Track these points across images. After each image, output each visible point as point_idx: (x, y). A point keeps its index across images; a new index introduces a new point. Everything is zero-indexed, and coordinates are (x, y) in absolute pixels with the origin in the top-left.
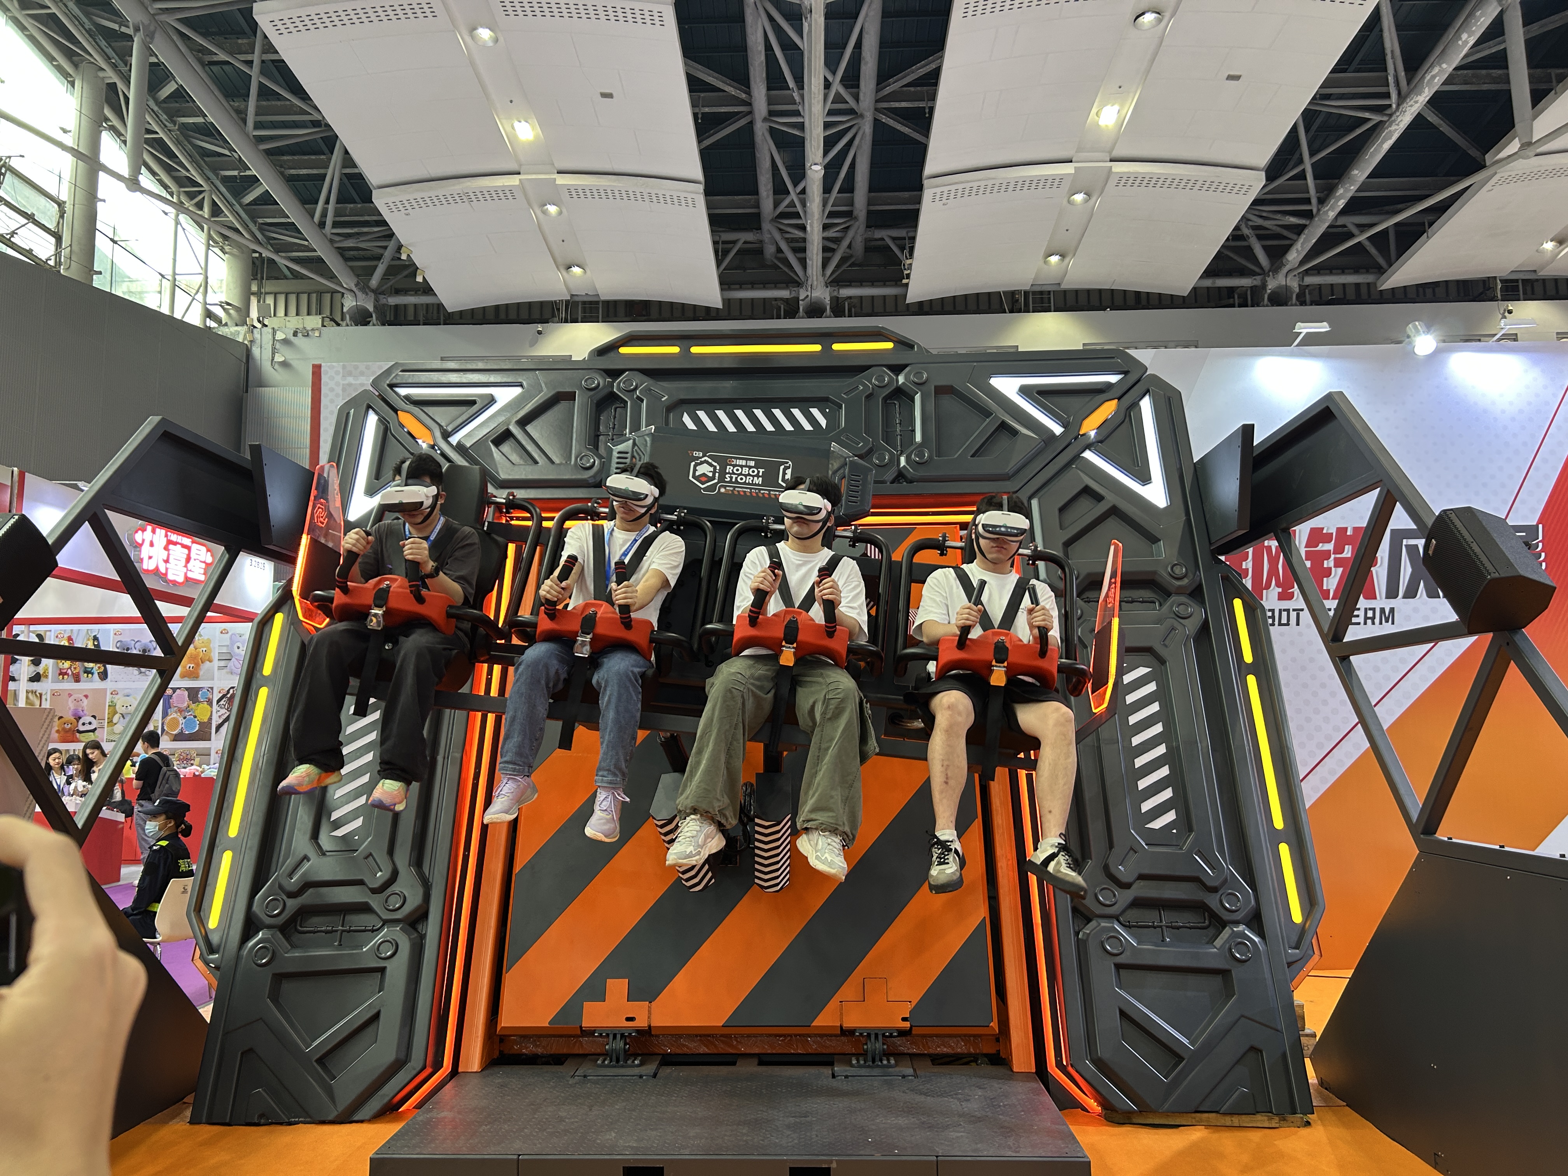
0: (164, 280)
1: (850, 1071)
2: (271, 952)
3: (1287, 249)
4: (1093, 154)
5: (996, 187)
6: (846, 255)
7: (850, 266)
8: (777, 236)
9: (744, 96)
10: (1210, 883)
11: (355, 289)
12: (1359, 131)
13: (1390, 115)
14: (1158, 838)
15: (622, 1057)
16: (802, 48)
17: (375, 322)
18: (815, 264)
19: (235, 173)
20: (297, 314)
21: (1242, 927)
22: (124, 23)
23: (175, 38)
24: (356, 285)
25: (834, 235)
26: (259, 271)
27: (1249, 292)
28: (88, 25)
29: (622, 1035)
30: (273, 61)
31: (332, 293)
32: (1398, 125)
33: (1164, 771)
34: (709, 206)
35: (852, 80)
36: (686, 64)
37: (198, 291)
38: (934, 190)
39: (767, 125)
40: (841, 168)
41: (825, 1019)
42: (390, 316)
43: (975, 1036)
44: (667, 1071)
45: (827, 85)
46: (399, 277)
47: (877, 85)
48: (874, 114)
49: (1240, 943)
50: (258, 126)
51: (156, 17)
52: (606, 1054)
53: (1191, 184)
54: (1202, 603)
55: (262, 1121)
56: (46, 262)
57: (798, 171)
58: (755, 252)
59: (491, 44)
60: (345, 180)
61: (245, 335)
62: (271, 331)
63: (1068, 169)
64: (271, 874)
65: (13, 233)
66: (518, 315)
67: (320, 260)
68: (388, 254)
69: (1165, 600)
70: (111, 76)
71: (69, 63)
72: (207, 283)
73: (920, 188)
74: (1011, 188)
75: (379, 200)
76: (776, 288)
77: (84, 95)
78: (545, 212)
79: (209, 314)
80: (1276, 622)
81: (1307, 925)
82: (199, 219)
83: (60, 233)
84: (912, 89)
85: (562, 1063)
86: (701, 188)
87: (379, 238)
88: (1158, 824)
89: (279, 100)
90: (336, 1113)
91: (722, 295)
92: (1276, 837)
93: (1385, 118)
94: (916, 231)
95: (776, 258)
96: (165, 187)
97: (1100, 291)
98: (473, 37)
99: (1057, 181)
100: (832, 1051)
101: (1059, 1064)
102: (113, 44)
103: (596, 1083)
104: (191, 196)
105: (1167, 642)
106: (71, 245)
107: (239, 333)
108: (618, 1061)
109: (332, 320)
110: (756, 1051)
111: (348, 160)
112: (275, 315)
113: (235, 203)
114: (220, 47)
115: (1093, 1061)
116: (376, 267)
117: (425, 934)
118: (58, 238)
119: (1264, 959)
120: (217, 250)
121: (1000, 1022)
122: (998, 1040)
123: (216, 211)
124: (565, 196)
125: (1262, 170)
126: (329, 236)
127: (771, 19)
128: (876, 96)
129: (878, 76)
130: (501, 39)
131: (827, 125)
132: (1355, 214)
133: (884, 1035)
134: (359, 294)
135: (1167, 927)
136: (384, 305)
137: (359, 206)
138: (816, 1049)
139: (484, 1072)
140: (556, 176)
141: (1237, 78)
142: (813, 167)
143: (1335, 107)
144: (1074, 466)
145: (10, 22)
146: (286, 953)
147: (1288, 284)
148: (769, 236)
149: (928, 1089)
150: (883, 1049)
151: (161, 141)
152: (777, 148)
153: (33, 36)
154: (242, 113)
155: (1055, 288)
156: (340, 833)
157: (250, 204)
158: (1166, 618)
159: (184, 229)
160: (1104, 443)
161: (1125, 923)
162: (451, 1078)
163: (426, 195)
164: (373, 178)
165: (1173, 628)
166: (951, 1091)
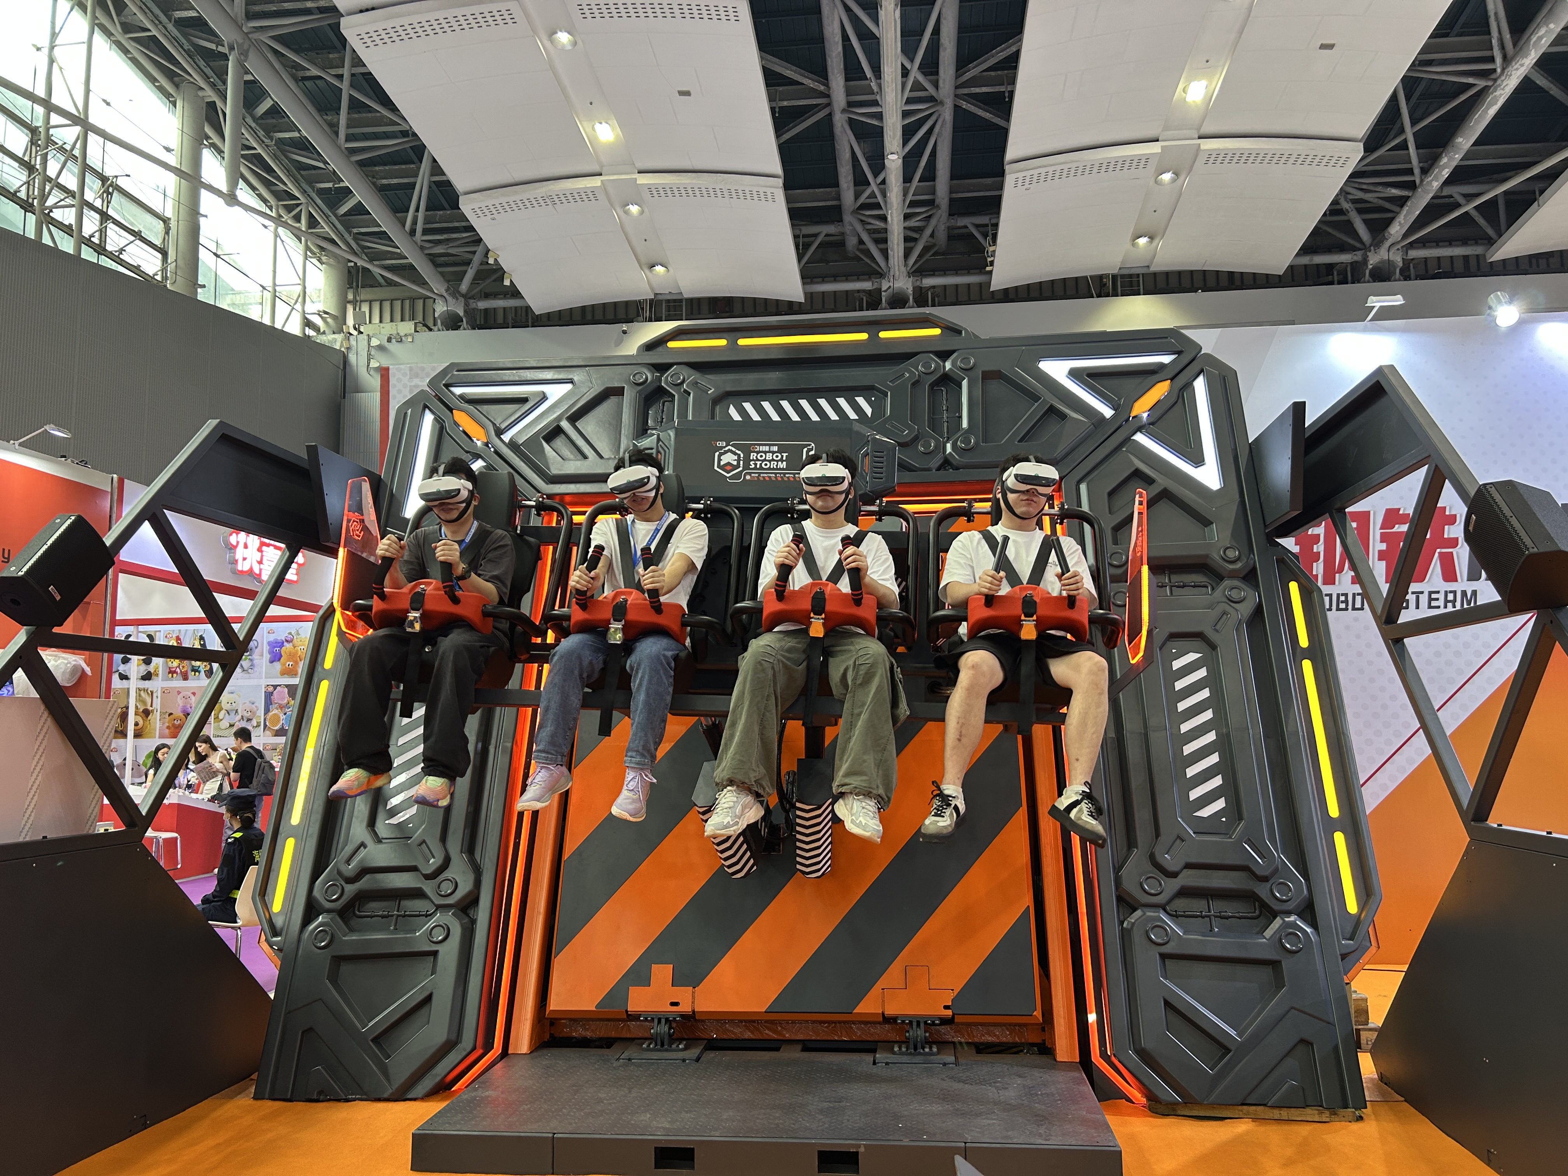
0: (265, 291)
1: (891, 1058)
2: (330, 935)
3: (1389, 222)
4: (1180, 132)
5: (1080, 170)
6: (927, 244)
7: (933, 255)
8: (859, 228)
9: (822, 88)
10: (1259, 872)
11: (445, 294)
12: (1463, 97)
13: (1495, 80)
14: (1206, 827)
15: (666, 1042)
16: (878, 36)
17: (465, 326)
18: (896, 254)
19: (330, 185)
20: (392, 321)
21: (1292, 918)
22: (220, 43)
23: (269, 55)
24: (447, 291)
25: (917, 224)
26: (354, 280)
27: (1349, 269)
28: (187, 46)
29: (667, 1020)
30: (363, 74)
31: (425, 299)
32: (1503, 89)
33: (1214, 759)
34: (788, 200)
35: (930, 67)
36: (762, 58)
37: (297, 301)
38: (1016, 175)
39: (846, 116)
40: (921, 157)
41: (868, 1006)
42: (480, 320)
43: (1020, 1025)
44: (711, 1055)
45: (905, 73)
46: (488, 281)
47: (957, 71)
48: (955, 101)
49: (1291, 934)
50: (349, 138)
51: (250, 36)
52: (651, 1039)
53: (1284, 158)
54: (1256, 587)
55: (322, 1098)
56: (153, 278)
57: (878, 163)
58: (836, 244)
59: (569, 47)
60: (434, 187)
61: (342, 342)
62: (366, 337)
63: (1154, 148)
64: (331, 861)
65: (122, 250)
66: (604, 315)
67: (412, 267)
68: (476, 259)
69: (1218, 584)
70: (210, 95)
71: (170, 84)
72: (305, 293)
73: (1002, 174)
74: (1095, 170)
75: (466, 206)
76: (858, 280)
77: (185, 114)
78: (627, 212)
79: (308, 323)
80: (1350, 607)
81: (1363, 915)
82: (298, 233)
83: (166, 249)
84: (993, 73)
85: (609, 1047)
86: (780, 182)
87: (467, 244)
88: (1206, 812)
89: (370, 112)
90: (391, 1091)
91: (804, 289)
92: (1331, 826)
93: (1490, 83)
94: (998, 217)
95: (858, 249)
96: (265, 201)
97: (1192, 272)
98: (552, 42)
99: (1143, 161)
100: (876, 1038)
101: (1104, 1055)
102: (211, 64)
103: (639, 1066)
104: (289, 209)
105: (1218, 627)
106: (176, 261)
107: (336, 341)
108: (662, 1045)
109: (425, 325)
110: (801, 1037)
111: (436, 168)
112: (370, 322)
113: (331, 214)
114: (311, 61)
115: (1136, 1052)
116: (465, 272)
117: (476, 920)
118: (164, 253)
119: (1316, 950)
120: (315, 261)
121: (1043, 1012)
122: (1043, 1030)
123: (313, 223)
124: (646, 195)
125: (1360, 141)
126: (419, 243)
127: (848, 9)
128: (956, 82)
129: (957, 62)
130: (580, 42)
131: (905, 114)
132: (1461, 184)
133: (926, 1023)
134: (449, 298)
135: (1216, 917)
136: (473, 309)
137: (448, 212)
138: (860, 1036)
139: (532, 1055)
140: (637, 176)
141: (1331, 47)
142: (890, 157)
143: (1436, 72)
144: (1124, 449)
145: (114, 46)
146: (344, 936)
147: (1391, 259)
148: (851, 228)
149: (967, 1077)
150: (925, 1037)
151: (258, 157)
152: (856, 138)
153: (137, 59)
154: (334, 127)
155: (1145, 271)
156: (394, 821)
157: (345, 215)
158: (1218, 603)
159: (283, 241)
160: (1156, 425)
161: (1171, 912)
162: (501, 1060)
163: (511, 199)
164: (460, 185)
165: (1225, 613)
166: (989, 1080)
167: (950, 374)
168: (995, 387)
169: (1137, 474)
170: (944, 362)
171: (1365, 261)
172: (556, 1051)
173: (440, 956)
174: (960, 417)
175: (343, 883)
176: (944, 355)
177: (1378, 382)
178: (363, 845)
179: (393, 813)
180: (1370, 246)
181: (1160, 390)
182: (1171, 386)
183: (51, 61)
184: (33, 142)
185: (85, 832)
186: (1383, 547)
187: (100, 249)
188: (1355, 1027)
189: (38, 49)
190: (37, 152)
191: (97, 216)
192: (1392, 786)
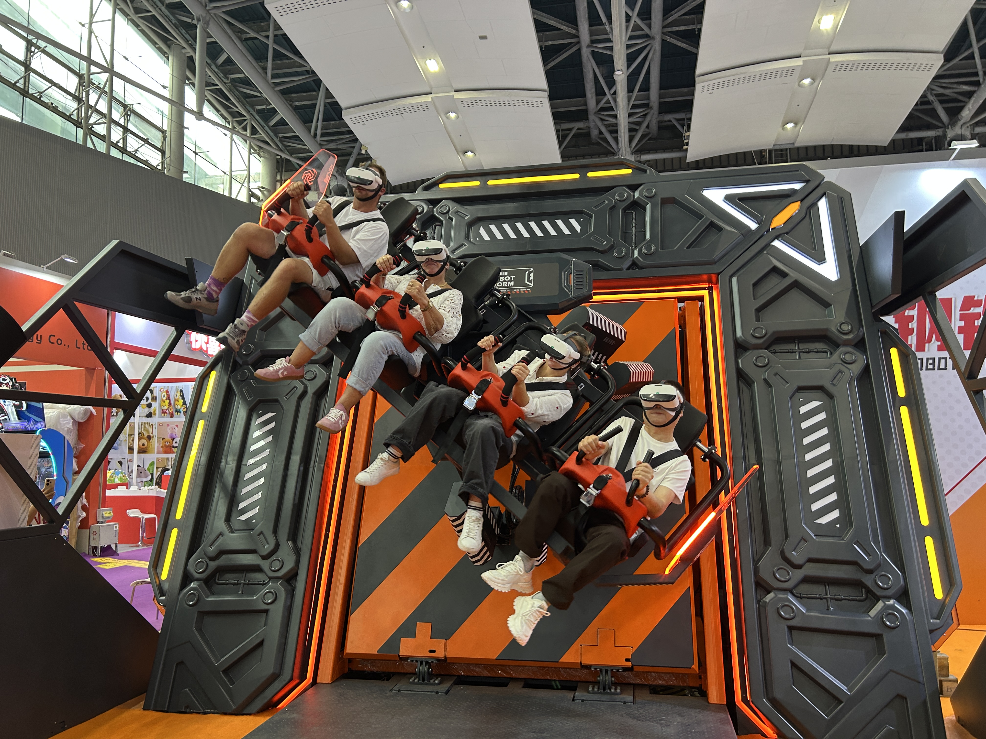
0: (225, 175)
1: (586, 696)
2: (197, 596)
3: (961, 109)
4: (816, 50)
6: (644, 133)
7: (649, 140)
8: (599, 123)
9: (574, 32)
10: (866, 567)
14: (822, 530)
15: (426, 677)
18: (623, 140)
19: (264, 107)
21: (892, 602)
22: (192, 17)
23: (224, 25)
24: (337, 172)
25: (637, 120)
26: (281, 167)
27: (933, 141)
28: (174, 21)
29: (427, 662)
30: (280, 35)
33: (831, 480)
34: (552, 107)
35: (646, 14)
36: (533, 13)
37: (245, 180)
38: (703, 84)
39: (590, 50)
40: (639, 75)
41: (570, 658)
43: (683, 674)
44: (459, 689)
45: (628, 18)
47: (664, 16)
48: (662, 36)
49: (890, 614)
50: (273, 77)
51: (210, 12)
52: (415, 675)
53: (889, 66)
54: (864, 352)
55: (188, 711)
56: (156, 168)
57: (611, 79)
58: (585, 135)
59: (408, 11)
60: (328, 106)
63: (798, 62)
64: (201, 544)
65: (136, 151)
68: (355, 152)
69: (835, 350)
70: (189, 51)
71: (165, 45)
72: (249, 175)
73: (693, 84)
74: (757, 79)
75: (347, 117)
77: (174, 64)
78: (448, 118)
79: (252, 195)
80: (936, 367)
81: (947, 600)
82: (245, 138)
83: (164, 150)
84: (688, 17)
86: (546, 94)
87: (349, 142)
88: (824, 520)
89: (287, 59)
90: (234, 708)
92: (922, 532)
95: (599, 138)
96: (225, 118)
98: (397, 7)
99: (791, 71)
100: (578, 679)
101: (745, 700)
102: (190, 32)
103: (405, 696)
104: (240, 123)
105: (834, 382)
106: (170, 157)
108: (423, 680)
110: (523, 676)
111: (329, 94)
113: (265, 125)
114: (250, 28)
115: (769, 700)
116: (348, 160)
117: (295, 588)
118: (163, 152)
119: (910, 627)
120: (256, 155)
121: (700, 666)
122: (700, 677)
123: (254, 131)
124: (460, 106)
125: (942, 53)
126: (319, 142)
128: (663, 24)
129: (664, 10)
130: (415, 7)
131: (628, 46)
133: (612, 671)
134: (339, 177)
135: (831, 599)
137: (338, 122)
138: (566, 678)
139: (333, 684)
140: (454, 93)
142: (617, 73)
144: (765, 252)
145: (129, 22)
146: (207, 598)
147: (963, 133)
148: (594, 124)
149: (640, 714)
150: (612, 681)
151: (220, 90)
152: (597, 64)
153: (144, 30)
154: (265, 69)
155: (791, 146)
156: (243, 518)
157: (274, 126)
158: (835, 364)
159: (236, 143)
160: (789, 234)
161: (797, 595)
162: (312, 686)
163: (374, 111)
164: (343, 104)
165: (840, 372)
166: (657, 717)
167: (637, 200)
168: (671, 210)
169: (775, 270)
170: (634, 192)
171: (945, 135)
172: (350, 682)
173: (270, 613)
174: (645, 232)
175: (207, 560)
176: (634, 188)
177: (963, 191)
178: (221, 534)
179: (244, 511)
180: (948, 125)
181: (793, 209)
182: (801, 206)
183: (91, 32)
184: (80, 84)
185: (18, 526)
186: (962, 324)
187: (123, 150)
188: (938, 679)
189: (83, 25)
190: (83, 90)
191: (122, 130)
192: (967, 497)
